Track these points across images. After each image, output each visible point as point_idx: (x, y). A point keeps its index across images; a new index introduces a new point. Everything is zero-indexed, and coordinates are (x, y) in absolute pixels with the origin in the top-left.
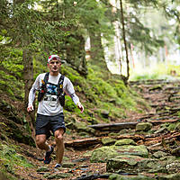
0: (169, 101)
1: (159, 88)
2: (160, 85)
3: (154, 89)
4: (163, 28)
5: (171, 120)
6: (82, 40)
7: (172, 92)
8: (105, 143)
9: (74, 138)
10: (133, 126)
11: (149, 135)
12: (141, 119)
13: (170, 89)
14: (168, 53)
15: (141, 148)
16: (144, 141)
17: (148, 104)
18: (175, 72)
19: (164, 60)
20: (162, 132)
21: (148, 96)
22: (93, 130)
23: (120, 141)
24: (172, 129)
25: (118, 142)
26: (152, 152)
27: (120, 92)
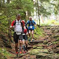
0: (53, 33)
1: (49, 29)
3: (47, 29)
8: (34, 48)
10: (42, 42)
11: (47, 45)
13: (53, 29)
16: (46, 47)
17: (46, 34)
18: (53, 23)
20: (52, 44)
21: (46, 31)
23: (39, 47)
24: (55, 43)
26: (49, 51)
27: (37, 30)
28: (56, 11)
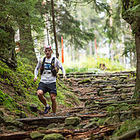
0: (99, 95)
1: (88, 81)
2: (89, 79)
3: (83, 83)
4: (93, 21)
5: (100, 114)
7: (101, 85)
8: (33, 137)
10: (62, 120)
11: (77, 129)
12: (70, 113)
13: (99, 83)
14: (97, 46)
16: (73, 136)
18: (104, 65)
19: (93, 53)
20: (91, 127)
21: (77, 89)
22: (21, 124)
24: (101, 124)
25: (46, 136)
28: (111, 30)
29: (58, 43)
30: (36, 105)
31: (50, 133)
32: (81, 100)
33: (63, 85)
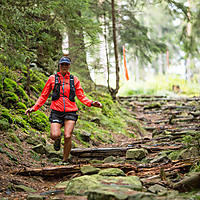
0: (171, 123)
1: (157, 107)
2: (158, 103)
3: (150, 108)
4: (165, 30)
5: (172, 146)
6: (59, 38)
7: (174, 112)
8: (84, 172)
9: (43, 165)
10: (123, 153)
11: (143, 164)
12: (133, 145)
13: (172, 108)
14: (170, 63)
15: (133, 180)
16: (137, 172)
17: (143, 126)
18: (178, 87)
19: (164, 73)
21: (142, 116)
23: (105, 171)
25: (102, 171)
26: (148, 185)
27: (106, 108)
28: (189, 40)
29: (119, 55)
30: (88, 134)
31: (106, 167)
32: (148, 130)
33: (124, 110)
